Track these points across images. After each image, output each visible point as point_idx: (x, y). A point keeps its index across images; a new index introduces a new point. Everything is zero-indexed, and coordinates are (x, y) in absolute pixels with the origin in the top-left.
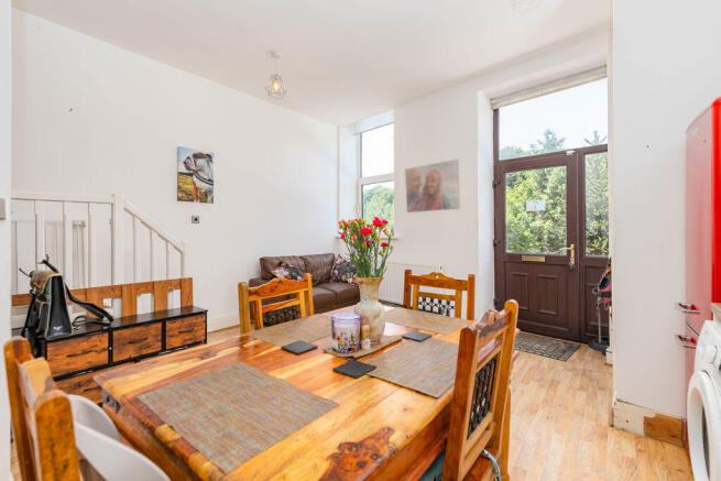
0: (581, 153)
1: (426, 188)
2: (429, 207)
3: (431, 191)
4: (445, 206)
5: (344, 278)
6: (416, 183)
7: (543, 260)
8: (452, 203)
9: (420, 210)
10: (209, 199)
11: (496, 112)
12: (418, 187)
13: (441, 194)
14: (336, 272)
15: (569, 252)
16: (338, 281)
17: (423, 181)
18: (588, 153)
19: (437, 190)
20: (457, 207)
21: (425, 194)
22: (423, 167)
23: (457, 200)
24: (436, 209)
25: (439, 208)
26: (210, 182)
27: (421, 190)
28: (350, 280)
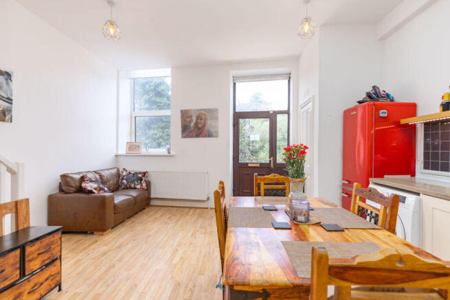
0: (276, 113)
1: (196, 124)
2: (198, 136)
3: (200, 126)
4: (209, 135)
5: (133, 185)
6: (188, 120)
7: (258, 165)
8: (214, 134)
9: (192, 137)
10: (7, 117)
11: (234, 84)
12: (190, 122)
13: (206, 128)
14: (125, 181)
15: (270, 161)
16: (128, 188)
17: (194, 119)
18: (279, 113)
19: (204, 125)
20: (217, 136)
21: (195, 128)
22: (195, 110)
23: (217, 132)
24: (202, 137)
25: (205, 136)
26: (9, 100)
27: (192, 124)
28: (139, 187)
